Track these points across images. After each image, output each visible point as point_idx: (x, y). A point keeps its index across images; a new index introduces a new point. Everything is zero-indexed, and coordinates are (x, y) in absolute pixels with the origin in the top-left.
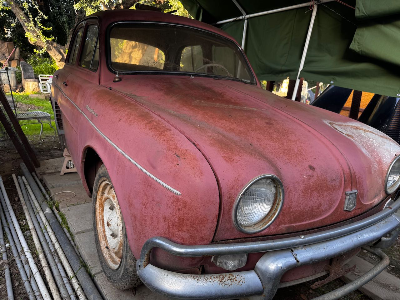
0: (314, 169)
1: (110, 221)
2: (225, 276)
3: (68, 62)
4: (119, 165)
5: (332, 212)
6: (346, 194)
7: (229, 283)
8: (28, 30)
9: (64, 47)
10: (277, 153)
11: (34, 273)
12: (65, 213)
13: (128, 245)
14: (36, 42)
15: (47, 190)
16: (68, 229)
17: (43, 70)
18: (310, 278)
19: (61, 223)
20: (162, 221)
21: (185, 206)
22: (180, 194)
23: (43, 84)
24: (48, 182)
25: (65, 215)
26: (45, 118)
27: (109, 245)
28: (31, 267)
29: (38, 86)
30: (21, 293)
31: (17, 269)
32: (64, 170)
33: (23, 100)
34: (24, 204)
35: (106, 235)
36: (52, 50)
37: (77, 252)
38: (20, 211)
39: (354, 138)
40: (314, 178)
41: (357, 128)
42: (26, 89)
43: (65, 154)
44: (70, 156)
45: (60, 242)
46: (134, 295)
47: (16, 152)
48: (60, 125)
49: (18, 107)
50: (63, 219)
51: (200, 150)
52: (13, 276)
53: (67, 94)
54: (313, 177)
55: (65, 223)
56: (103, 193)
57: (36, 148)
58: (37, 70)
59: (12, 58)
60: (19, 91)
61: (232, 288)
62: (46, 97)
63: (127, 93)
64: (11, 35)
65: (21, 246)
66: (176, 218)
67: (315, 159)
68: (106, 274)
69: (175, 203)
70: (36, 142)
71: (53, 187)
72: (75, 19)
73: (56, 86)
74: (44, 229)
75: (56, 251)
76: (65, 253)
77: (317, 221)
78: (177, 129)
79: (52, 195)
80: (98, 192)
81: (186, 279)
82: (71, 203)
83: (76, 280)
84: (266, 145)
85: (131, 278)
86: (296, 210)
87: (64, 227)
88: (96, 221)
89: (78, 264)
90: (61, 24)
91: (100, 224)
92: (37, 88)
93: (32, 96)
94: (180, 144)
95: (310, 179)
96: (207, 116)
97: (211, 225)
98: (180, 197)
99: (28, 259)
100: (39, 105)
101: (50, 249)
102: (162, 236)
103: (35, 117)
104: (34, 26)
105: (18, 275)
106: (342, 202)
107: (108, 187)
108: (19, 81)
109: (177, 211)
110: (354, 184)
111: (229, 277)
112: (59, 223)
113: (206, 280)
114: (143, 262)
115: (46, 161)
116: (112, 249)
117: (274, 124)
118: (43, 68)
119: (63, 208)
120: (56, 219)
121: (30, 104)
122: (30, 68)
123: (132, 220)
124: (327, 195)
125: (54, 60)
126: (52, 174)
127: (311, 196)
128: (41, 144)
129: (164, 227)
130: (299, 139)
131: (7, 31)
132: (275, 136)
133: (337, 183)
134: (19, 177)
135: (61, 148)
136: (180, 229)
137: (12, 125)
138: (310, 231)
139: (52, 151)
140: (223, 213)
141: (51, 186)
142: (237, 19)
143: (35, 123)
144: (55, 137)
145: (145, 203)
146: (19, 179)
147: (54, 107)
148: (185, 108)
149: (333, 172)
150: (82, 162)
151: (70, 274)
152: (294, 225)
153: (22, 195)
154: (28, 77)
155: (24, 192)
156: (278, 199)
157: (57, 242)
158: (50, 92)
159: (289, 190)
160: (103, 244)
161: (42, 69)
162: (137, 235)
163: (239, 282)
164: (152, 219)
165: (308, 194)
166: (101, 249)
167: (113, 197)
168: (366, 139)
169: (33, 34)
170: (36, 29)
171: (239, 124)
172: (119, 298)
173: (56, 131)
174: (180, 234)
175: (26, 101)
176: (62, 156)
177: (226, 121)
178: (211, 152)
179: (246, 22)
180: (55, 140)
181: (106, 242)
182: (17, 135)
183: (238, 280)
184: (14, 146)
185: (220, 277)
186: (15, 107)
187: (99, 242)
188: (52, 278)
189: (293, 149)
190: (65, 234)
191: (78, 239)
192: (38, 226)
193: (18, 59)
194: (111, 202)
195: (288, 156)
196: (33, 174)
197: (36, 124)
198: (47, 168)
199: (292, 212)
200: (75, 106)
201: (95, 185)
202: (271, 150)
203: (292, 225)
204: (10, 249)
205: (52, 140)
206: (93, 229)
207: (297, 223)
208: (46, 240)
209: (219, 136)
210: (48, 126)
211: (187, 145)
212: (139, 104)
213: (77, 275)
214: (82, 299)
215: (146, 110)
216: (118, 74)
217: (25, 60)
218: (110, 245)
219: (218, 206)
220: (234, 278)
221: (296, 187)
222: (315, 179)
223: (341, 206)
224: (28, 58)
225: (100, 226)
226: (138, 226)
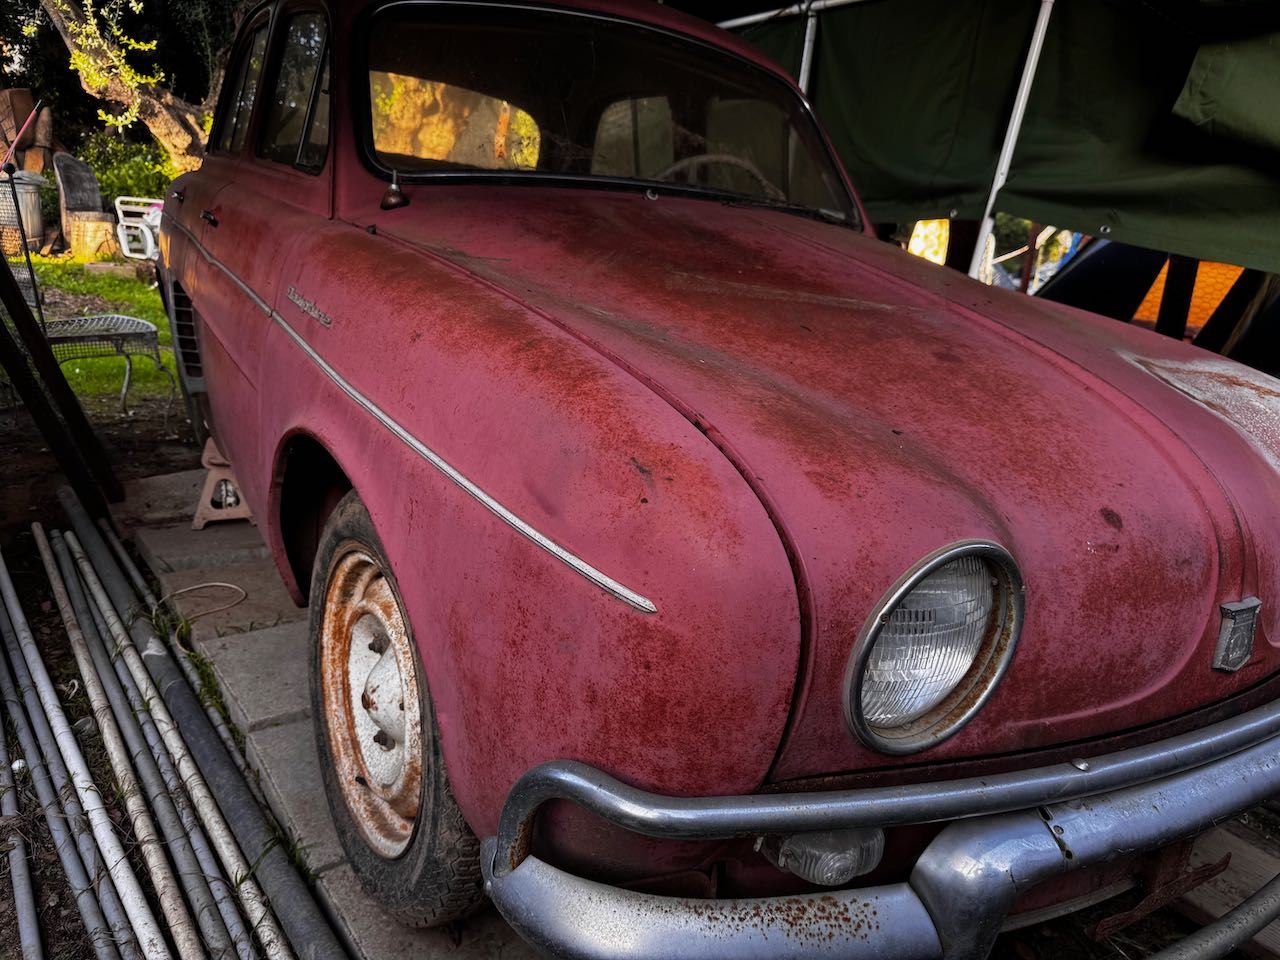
0: (1120, 521)
1: (374, 691)
2: (806, 905)
3: (218, 149)
4: (415, 498)
5: (1177, 677)
6: (1225, 614)
7: (823, 929)
8: (79, 47)
9: (196, 107)
10: (989, 462)
11: (110, 863)
12: (213, 657)
13: (443, 780)
14: (106, 89)
15: (150, 576)
16: (221, 710)
17: (130, 182)
18: (1081, 903)
19: (198, 691)
20: (579, 703)
21: (672, 655)
22: (654, 609)
23: (128, 227)
24: (154, 552)
25: (212, 663)
26: (139, 337)
27: (369, 773)
28: (99, 842)
29: (115, 236)
30: (65, 933)
31: (52, 849)
32: (204, 511)
33: (64, 279)
34: (73, 625)
35: (358, 739)
36: (160, 117)
37: (255, 791)
38: (61, 649)
39: (1229, 413)
40: (1120, 556)
41: (1232, 382)
42: (74, 243)
43: (207, 458)
44: (228, 466)
45: (198, 757)
46: (457, 946)
47: (43, 450)
48: (191, 360)
49: (50, 304)
50: (207, 677)
51: (720, 448)
52: (38, 873)
53: (215, 253)
54: (1117, 551)
55: (214, 692)
56: (347, 593)
57: (111, 439)
58: (109, 182)
59: (28, 143)
60: (53, 252)
61: (834, 948)
62: (139, 274)
63: (433, 245)
64: (25, 65)
65: (62, 768)
66: (634, 695)
67: (1121, 485)
68: (356, 870)
69: (631, 641)
70: (108, 417)
71: (170, 569)
72: (235, 15)
73: (176, 227)
74: (143, 711)
75: (183, 788)
76: (216, 795)
77: (1126, 707)
78: (628, 369)
79: (166, 597)
80: (328, 589)
81: (669, 915)
82: (229, 625)
83: (254, 891)
84: (949, 432)
85: (449, 891)
86: (1058, 670)
87: (208, 704)
88: (323, 690)
89: (262, 834)
90: (189, 29)
91: (337, 698)
92: (112, 242)
93: (95, 269)
94: (649, 427)
95: (1107, 558)
96: (723, 330)
97: (765, 724)
98: (652, 620)
99: (91, 816)
100: (116, 297)
101: (163, 781)
102: (579, 756)
103: (105, 333)
104: (98, 32)
105: (55, 870)
106: (1209, 642)
107: (366, 575)
108: (50, 219)
109: (642, 670)
110: (1249, 577)
111: (823, 910)
112: (193, 690)
113: (741, 919)
114: (509, 851)
115: (143, 481)
116: (379, 788)
117: (965, 359)
118: (131, 178)
119: (203, 639)
120: (181, 679)
121: (88, 292)
122: (88, 175)
123: (461, 693)
124: (1163, 615)
125: (166, 151)
126: (165, 525)
127: (1110, 618)
128: (125, 425)
129: (589, 726)
130: (1059, 415)
131: (9, 50)
132: (972, 400)
133: (1196, 572)
134: (55, 533)
135: (192, 440)
136: (650, 735)
137: (30, 361)
138: (1100, 742)
139: (163, 449)
140: (812, 683)
141: (164, 566)
142: (783, 14)
143: (105, 356)
144: (172, 402)
145: (516, 639)
146: (56, 541)
147: (172, 301)
148: (641, 299)
149: (1181, 532)
150: (274, 485)
151: (235, 867)
152: (1048, 721)
153: (64, 595)
154: (82, 204)
155: (72, 582)
156: (999, 630)
157: (186, 758)
158: (154, 254)
159: (1038, 596)
160: (345, 768)
161: (126, 181)
162: (481, 749)
163: (859, 926)
164: (540, 695)
165: (1101, 611)
166: (339, 784)
167: (386, 609)
168: (1268, 419)
169: (95, 61)
170: (105, 47)
171: (840, 357)
172: (405, 957)
173: (178, 383)
174: (651, 753)
175: (75, 283)
176: (198, 465)
177: (793, 345)
178: (767, 455)
179: (811, 23)
180: (173, 413)
181: (358, 760)
182: (48, 395)
183: (854, 918)
184: (35, 429)
185: (790, 909)
186: (40, 302)
187: (333, 760)
188: (171, 883)
189: (1042, 450)
190: (215, 728)
191: (258, 748)
192: (122, 699)
193: (47, 144)
194: (375, 626)
195: (1031, 474)
196: (103, 522)
197: (108, 359)
198: (148, 506)
199: (1045, 676)
200: (244, 291)
201: (317, 566)
202: (967, 452)
203: (1042, 720)
204: (26, 777)
205: (164, 412)
206: (309, 714)
207: (1056, 715)
208: (149, 749)
209: (780, 399)
210: (149, 366)
211: (671, 429)
212: (478, 281)
213: (258, 874)
214: (277, 957)
215: (510, 305)
216: (397, 180)
217: (69, 149)
218: (373, 773)
219: (795, 655)
220: (839, 913)
221: (1062, 588)
222: (1123, 558)
223: (1206, 654)
224: (82, 143)
225: (334, 706)
226: (486, 718)
